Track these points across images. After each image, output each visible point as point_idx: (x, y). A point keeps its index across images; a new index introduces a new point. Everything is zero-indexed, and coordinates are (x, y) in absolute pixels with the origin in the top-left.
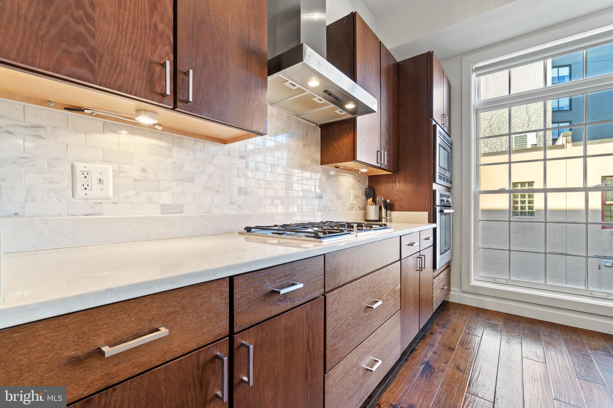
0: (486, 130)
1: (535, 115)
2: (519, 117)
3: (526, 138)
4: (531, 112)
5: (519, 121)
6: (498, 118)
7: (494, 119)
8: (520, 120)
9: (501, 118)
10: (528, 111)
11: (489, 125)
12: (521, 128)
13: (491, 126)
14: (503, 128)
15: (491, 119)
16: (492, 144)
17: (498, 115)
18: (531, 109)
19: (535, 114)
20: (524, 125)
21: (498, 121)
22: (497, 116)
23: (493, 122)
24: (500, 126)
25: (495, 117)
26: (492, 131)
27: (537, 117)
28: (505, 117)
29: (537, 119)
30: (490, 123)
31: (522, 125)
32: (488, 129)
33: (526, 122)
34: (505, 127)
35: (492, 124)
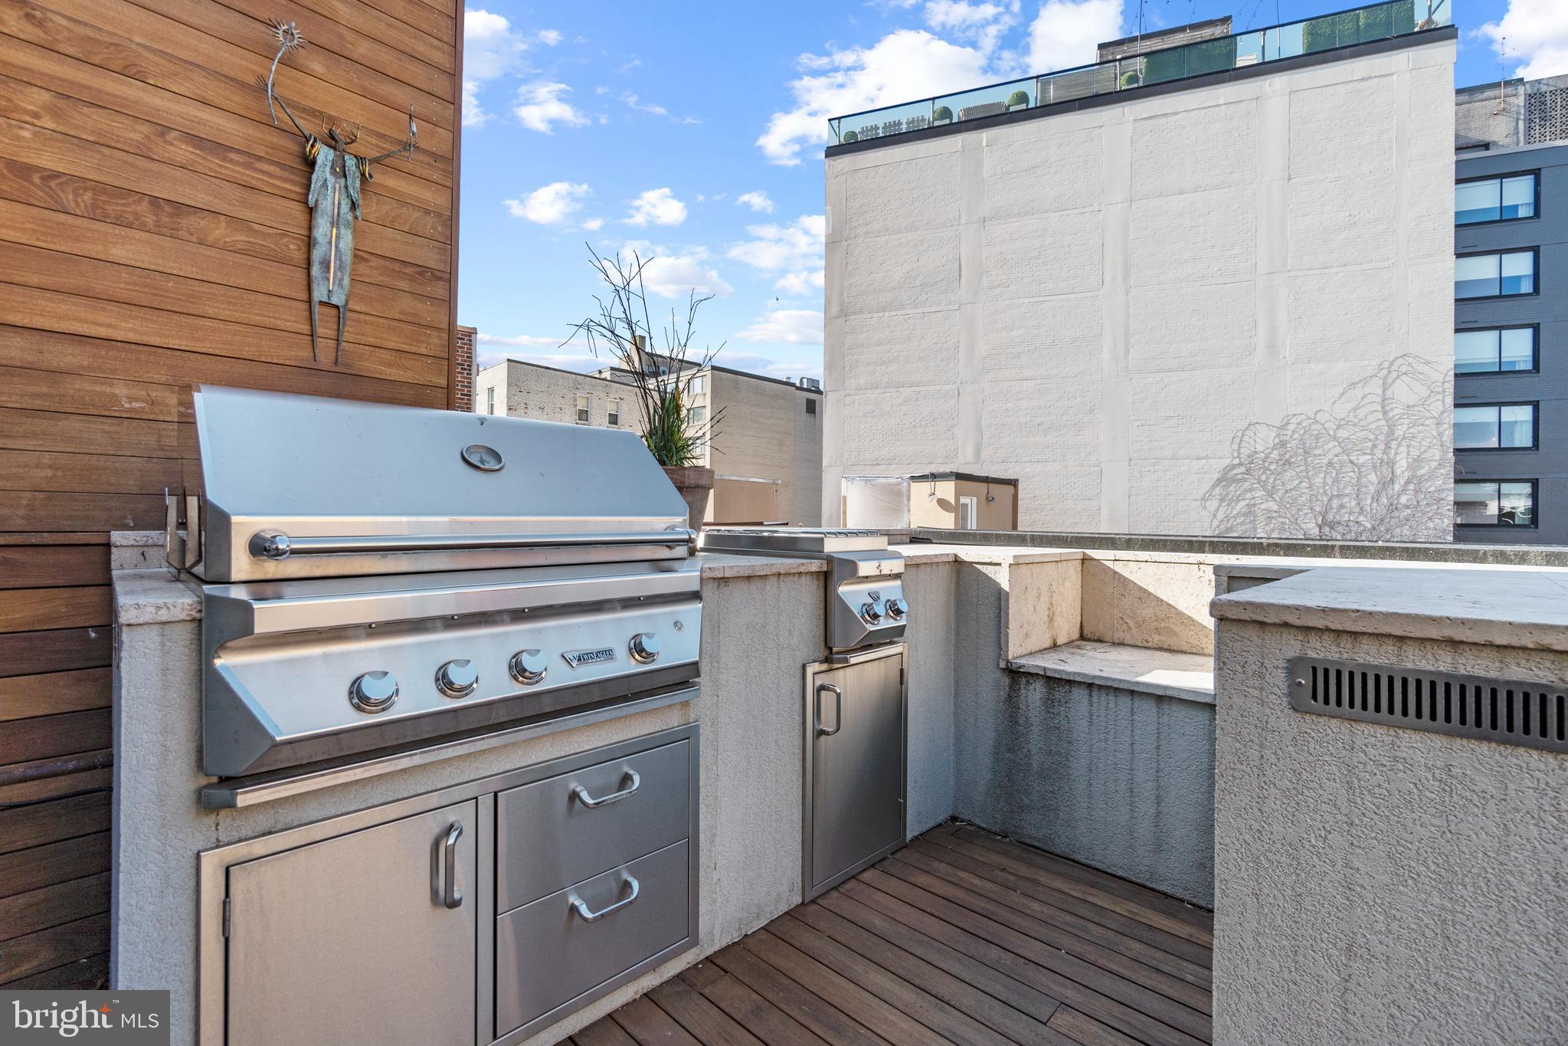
0: (1272, 456)
1: (1406, 421)
2: (1362, 423)
4: (1396, 412)
5: (1361, 435)
6: (1304, 424)
7: (1291, 427)
8: (1364, 433)
9: (1310, 425)
10: (1387, 408)
11: (1277, 441)
12: (1366, 454)
13: (1283, 444)
14: (1317, 452)
15: (1284, 425)
16: (1285, 493)
17: (1305, 417)
18: (1394, 405)
19: (1406, 416)
20: (1375, 446)
21: (1302, 432)
22: (1300, 418)
23: (1289, 433)
24: (1308, 444)
25: (1294, 420)
26: (1287, 457)
27: (1411, 425)
28: (1322, 422)
29: (1411, 430)
30: (1282, 438)
31: (1369, 444)
32: (1276, 452)
33: (1382, 437)
34: (1321, 449)
35: (1285, 438)
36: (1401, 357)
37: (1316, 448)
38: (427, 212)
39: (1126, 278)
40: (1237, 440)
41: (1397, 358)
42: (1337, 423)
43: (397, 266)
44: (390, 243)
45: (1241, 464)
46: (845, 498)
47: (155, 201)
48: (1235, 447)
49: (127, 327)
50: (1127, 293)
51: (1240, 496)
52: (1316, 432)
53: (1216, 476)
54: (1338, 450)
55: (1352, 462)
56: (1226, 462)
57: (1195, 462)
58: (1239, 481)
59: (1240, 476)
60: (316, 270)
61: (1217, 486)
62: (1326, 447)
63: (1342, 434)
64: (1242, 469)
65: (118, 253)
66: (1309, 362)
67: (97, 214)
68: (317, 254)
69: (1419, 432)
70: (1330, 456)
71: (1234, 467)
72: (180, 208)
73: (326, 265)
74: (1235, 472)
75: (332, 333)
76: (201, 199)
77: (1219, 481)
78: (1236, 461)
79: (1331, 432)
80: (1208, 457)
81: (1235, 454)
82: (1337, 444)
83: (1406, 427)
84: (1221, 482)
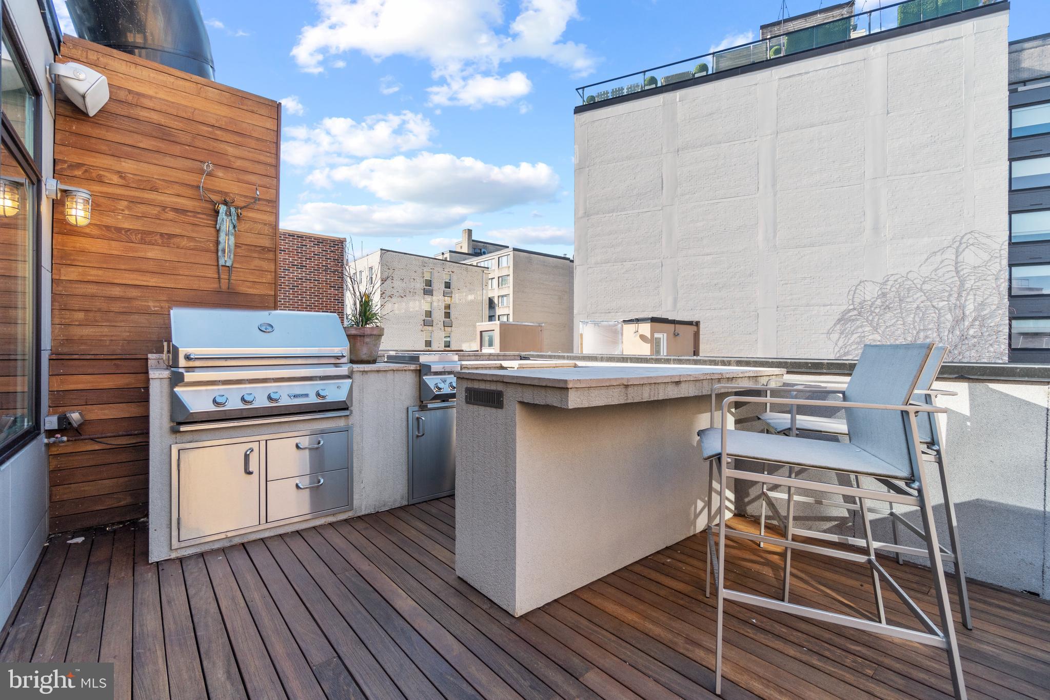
0: (876, 303)
1: (973, 278)
2: (941, 280)
4: (965, 271)
5: (940, 287)
6: (899, 281)
7: (890, 283)
8: (943, 286)
9: (903, 281)
10: (959, 269)
11: (880, 292)
12: (944, 300)
13: (884, 295)
14: (908, 300)
15: (885, 282)
16: (886, 328)
17: (899, 276)
18: (964, 267)
19: (973, 274)
20: (950, 295)
21: (898, 286)
22: (896, 277)
23: (889, 287)
24: (902, 294)
25: (892, 278)
26: (887, 303)
27: (977, 280)
28: (912, 279)
29: (976, 284)
30: (884, 291)
31: (946, 294)
32: (879, 300)
33: (955, 289)
34: (912, 298)
35: (885, 291)
36: (969, 233)
37: (908, 297)
38: (265, 224)
39: (774, 185)
40: (852, 293)
41: (966, 234)
42: (923, 280)
43: (253, 248)
44: (250, 239)
45: (854, 309)
46: (581, 335)
47: (162, 235)
48: (851, 297)
49: (153, 281)
50: (775, 195)
51: (854, 330)
52: (908, 286)
53: (837, 317)
54: (924, 298)
55: (934, 307)
56: (844, 308)
57: (822, 308)
58: (853, 320)
59: (854, 317)
60: (220, 253)
61: (838, 324)
62: (915, 297)
63: (926, 287)
64: (855, 312)
65: (150, 255)
66: (902, 238)
67: (143, 242)
68: (220, 247)
69: (983, 285)
70: (918, 302)
71: (850, 311)
72: (171, 236)
73: (224, 251)
74: (850, 314)
75: (227, 277)
76: (178, 231)
77: (839, 320)
78: (851, 307)
79: (919, 286)
80: (831, 305)
81: (851, 302)
82: (922, 294)
83: (973, 281)
84: (840, 321)
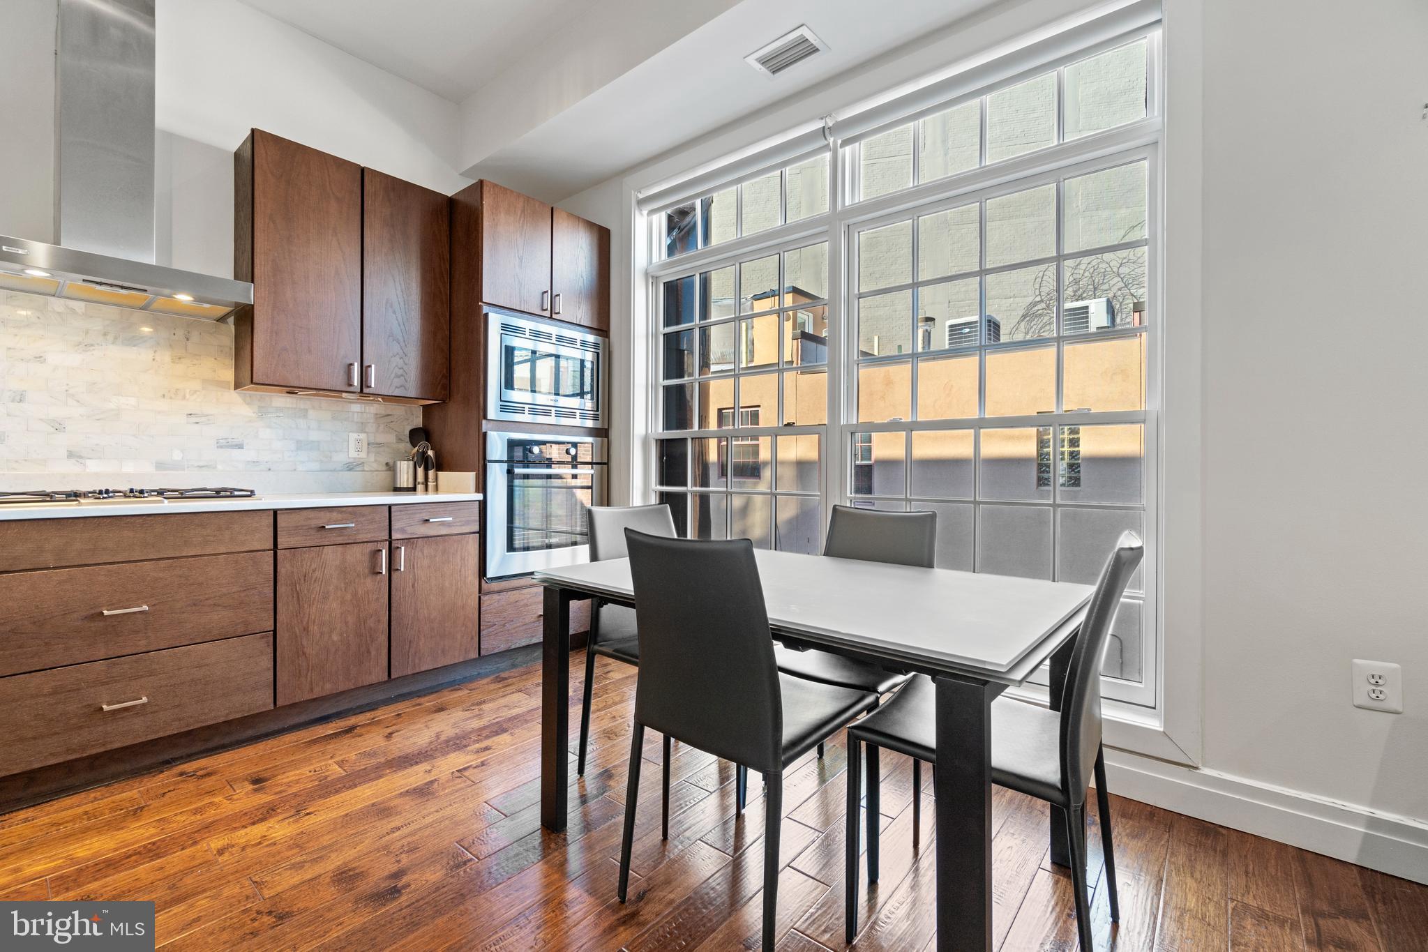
3: (1087, 313)
5: (1139, 271)
6: (1093, 263)
7: (1083, 266)
9: (1098, 264)
11: (1071, 279)
13: (1076, 282)
14: (1103, 287)
15: (1077, 266)
21: (1091, 270)
23: (1081, 272)
24: (1096, 281)
26: (1080, 292)
30: (1075, 276)
34: (1107, 285)
35: (1078, 276)
37: (1103, 283)
39: (944, 141)
40: (1039, 280)
42: (1120, 262)
45: (1042, 301)
48: (1037, 286)
50: (946, 155)
51: (1041, 328)
52: (1103, 270)
53: (1021, 313)
54: (1121, 285)
55: (1132, 295)
56: (1030, 300)
57: (1004, 301)
58: (1040, 316)
59: (1041, 312)
61: (1022, 321)
62: (1112, 283)
63: (1124, 270)
64: (1043, 305)
66: (1097, 210)
70: (1114, 289)
71: (1036, 304)
74: (1036, 308)
77: (1024, 316)
78: (1038, 299)
79: (1115, 270)
80: (1014, 296)
81: (1037, 293)
82: (1120, 279)
84: (1024, 318)
